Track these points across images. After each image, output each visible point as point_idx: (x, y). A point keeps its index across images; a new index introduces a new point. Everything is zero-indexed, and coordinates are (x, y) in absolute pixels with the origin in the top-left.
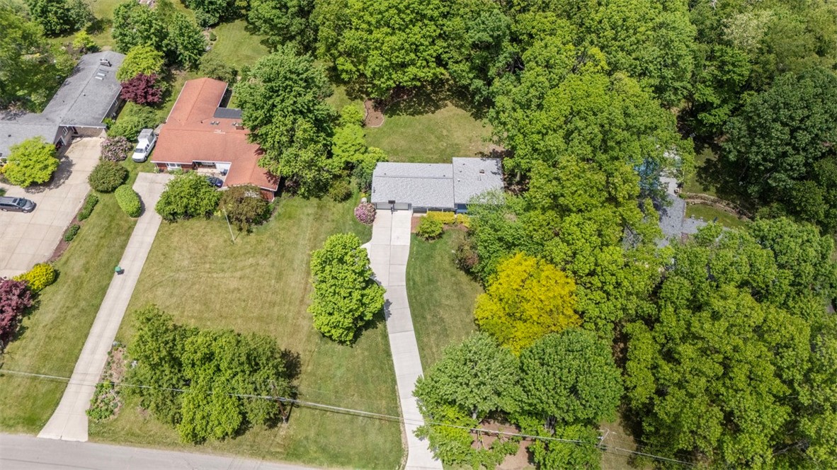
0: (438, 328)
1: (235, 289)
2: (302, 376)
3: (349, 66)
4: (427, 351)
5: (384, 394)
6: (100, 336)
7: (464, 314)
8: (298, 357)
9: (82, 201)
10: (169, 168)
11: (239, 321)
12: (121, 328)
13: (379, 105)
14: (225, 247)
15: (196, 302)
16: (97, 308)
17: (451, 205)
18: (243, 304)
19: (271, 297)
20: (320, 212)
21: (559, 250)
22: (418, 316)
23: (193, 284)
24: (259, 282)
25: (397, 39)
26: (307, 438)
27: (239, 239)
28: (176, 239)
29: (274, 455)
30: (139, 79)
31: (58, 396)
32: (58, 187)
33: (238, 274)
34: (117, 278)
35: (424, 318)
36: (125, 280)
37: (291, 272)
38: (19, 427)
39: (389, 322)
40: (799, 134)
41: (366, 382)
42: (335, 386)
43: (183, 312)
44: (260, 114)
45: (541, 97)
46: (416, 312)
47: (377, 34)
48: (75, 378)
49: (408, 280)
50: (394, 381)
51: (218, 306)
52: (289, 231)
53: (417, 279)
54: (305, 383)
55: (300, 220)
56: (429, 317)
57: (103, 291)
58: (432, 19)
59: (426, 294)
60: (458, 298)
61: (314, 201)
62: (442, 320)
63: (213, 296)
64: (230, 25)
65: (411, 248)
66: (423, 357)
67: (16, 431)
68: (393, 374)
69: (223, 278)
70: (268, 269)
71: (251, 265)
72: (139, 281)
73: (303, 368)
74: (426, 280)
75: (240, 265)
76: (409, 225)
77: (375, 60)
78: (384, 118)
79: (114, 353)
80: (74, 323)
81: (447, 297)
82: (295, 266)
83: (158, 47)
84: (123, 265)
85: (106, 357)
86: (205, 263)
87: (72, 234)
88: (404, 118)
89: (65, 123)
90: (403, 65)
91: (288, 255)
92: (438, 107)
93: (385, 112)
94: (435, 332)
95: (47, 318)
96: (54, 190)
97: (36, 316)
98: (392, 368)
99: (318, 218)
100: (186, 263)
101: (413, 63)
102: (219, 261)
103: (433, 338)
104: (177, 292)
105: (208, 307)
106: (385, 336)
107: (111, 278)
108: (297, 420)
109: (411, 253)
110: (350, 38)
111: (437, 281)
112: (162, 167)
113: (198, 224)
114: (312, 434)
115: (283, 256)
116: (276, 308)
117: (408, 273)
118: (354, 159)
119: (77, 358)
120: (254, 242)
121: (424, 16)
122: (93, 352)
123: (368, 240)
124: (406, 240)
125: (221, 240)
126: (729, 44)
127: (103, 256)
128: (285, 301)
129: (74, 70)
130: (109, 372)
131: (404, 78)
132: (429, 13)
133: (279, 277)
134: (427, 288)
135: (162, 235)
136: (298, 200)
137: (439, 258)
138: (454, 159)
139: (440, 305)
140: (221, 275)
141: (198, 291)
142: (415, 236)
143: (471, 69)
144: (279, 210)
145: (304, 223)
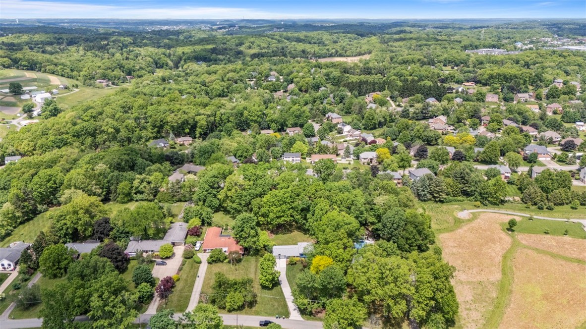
3: (263, 219)
5: (282, 301)
6: (196, 292)
9: (181, 261)
10: (207, 251)
12: (202, 290)
13: (272, 232)
14: (229, 269)
16: (193, 285)
17: (299, 255)
21: (328, 252)
25: (279, 209)
26: (261, 310)
27: (233, 267)
28: (213, 268)
29: (252, 314)
30: (195, 227)
31: (187, 305)
32: (172, 258)
33: (234, 275)
34: (197, 278)
36: (200, 279)
39: (282, 285)
40: (394, 225)
44: (240, 229)
45: (321, 218)
47: (272, 208)
48: (193, 293)
52: (248, 264)
53: (289, 275)
54: (259, 299)
55: (251, 262)
57: (194, 282)
58: (288, 203)
61: (254, 257)
64: (218, 213)
65: (287, 268)
68: (284, 297)
70: (243, 274)
71: (238, 273)
72: (205, 278)
74: (292, 275)
75: (234, 273)
76: (285, 262)
77: (271, 215)
78: (274, 236)
79: (202, 295)
80: (188, 289)
82: (251, 273)
83: (200, 218)
84: (198, 275)
85: (199, 296)
87: (180, 270)
88: (280, 236)
89: (171, 242)
90: (281, 217)
92: (291, 232)
93: (274, 234)
95: (179, 288)
96: (171, 260)
97: (175, 289)
98: (284, 295)
99: (256, 261)
101: (283, 216)
102: (228, 272)
106: (281, 288)
108: (257, 306)
110: (263, 210)
111: (295, 275)
112: (205, 251)
113: (220, 264)
114: (263, 310)
115: (247, 270)
117: (286, 274)
118: (266, 244)
119: (191, 297)
120: (238, 268)
121: (286, 202)
122: (195, 295)
124: (285, 266)
125: (227, 268)
126: (375, 204)
127: (192, 273)
129: (170, 228)
130: (201, 299)
131: (281, 221)
132: (287, 201)
135: (209, 267)
136: (249, 257)
137: (296, 270)
138: (298, 243)
140: (229, 276)
142: (287, 265)
143: (302, 218)
144: (244, 259)
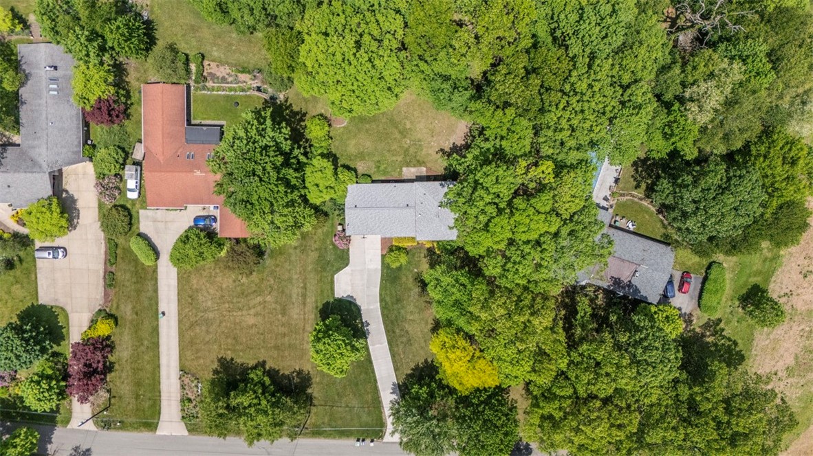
0: (404, 339)
1: (253, 325)
2: (314, 386)
4: (397, 357)
5: (369, 391)
7: (423, 326)
8: (309, 373)
9: (103, 242)
11: (262, 350)
12: (180, 360)
14: (235, 287)
15: (227, 337)
18: (262, 337)
19: (282, 330)
20: (304, 243)
22: (390, 332)
23: (221, 322)
24: (269, 318)
26: (323, 423)
28: (195, 281)
31: (158, 408)
32: (75, 229)
33: (252, 312)
35: (394, 332)
36: (168, 321)
37: (291, 306)
38: (142, 429)
39: (370, 340)
41: (357, 385)
42: (337, 390)
43: (220, 346)
46: (389, 328)
49: (382, 300)
50: (375, 380)
51: (244, 340)
52: (282, 267)
53: (388, 299)
54: (316, 390)
55: (290, 255)
56: (397, 331)
59: (395, 312)
60: (419, 313)
62: (407, 332)
63: (238, 332)
65: (382, 270)
66: (394, 362)
67: (141, 431)
68: (375, 376)
69: (242, 315)
70: (274, 306)
71: (260, 303)
72: (180, 322)
73: (313, 380)
74: (395, 300)
75: (252, 303)
76: (379, 246)
79: (183, 378)
80: (146, 358)
81: (411, 312)
82: (294, 300)
84: (162, 307)
85: (179, 382)
86: (224, 303)
87: (110, 280)
89: (52, 167)
91: (287, 291)
94: (402, 342)
95: (125, 355)
96: (73, 231)
97: (116, 353)
100: (209, 303)
102: (235, 301)
103: (401, 347)
104: (211, 330)
105: (237, 341)
106: (367, 349)
107: (157, 319)
108: (315, 414)
109: (382, 275)
111: (403, 300)
114: (326, 420)
115: (283, 292)
116: (287, 339)
117: (380, 295)
119: (160, 383)
120: (257, 281)
123: (347, 265)
124: (378, 264)
125: (231, 281)
128: (291, 331)
130: (185, 392)
133: (284, 312)
134: (395, 306)
135: (182, 277)
137: (404, 279)
139: (405, 320)
140: (240, 313)
141: (226, 327)
145: (293, 258)
